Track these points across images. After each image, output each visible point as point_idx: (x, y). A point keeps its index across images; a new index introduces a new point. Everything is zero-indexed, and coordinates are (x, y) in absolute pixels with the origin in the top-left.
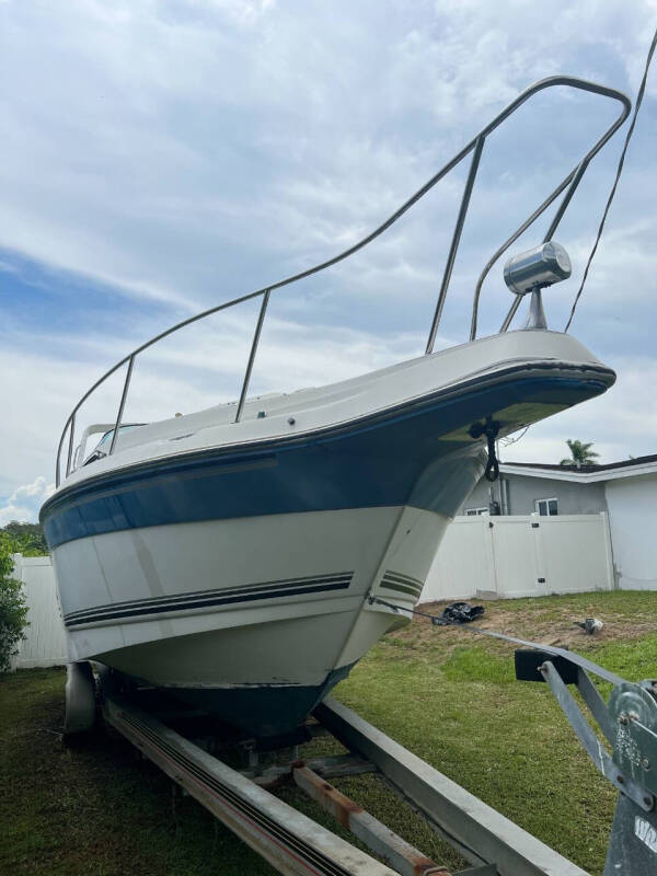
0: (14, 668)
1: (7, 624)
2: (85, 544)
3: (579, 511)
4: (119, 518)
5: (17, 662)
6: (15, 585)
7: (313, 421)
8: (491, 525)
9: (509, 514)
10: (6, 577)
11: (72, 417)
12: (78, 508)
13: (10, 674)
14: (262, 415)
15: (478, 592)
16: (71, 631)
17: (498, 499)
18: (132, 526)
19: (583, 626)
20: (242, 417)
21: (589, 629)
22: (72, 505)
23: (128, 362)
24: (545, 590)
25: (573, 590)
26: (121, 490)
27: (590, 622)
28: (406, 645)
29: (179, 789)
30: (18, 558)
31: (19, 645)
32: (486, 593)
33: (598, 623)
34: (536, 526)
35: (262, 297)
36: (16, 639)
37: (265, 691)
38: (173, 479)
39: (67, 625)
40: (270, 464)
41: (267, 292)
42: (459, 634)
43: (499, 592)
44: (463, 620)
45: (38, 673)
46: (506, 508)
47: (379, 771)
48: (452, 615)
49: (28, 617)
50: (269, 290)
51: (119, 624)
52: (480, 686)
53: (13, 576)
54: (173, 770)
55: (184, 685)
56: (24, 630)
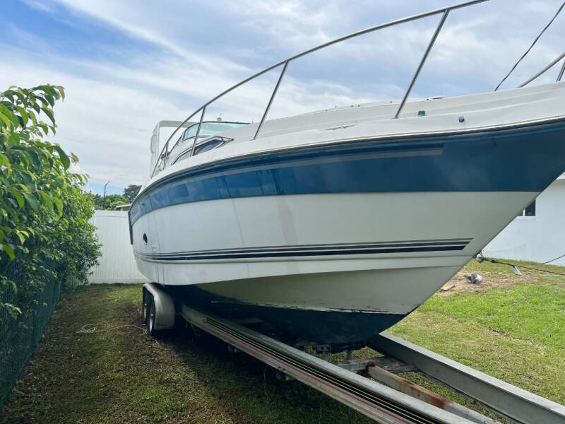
0: (90, 283)
5: (92, 279)
11: (204, 108)
13: (88, 286)
14: (422, 113)
19: (469, 278)
20: (402, 114)
21: (475, 281)
23: (284, 65)
27: (474, 276)
33: (479, 278)
36: (93, 264)
50: (449, 9)
56: (99, 259)
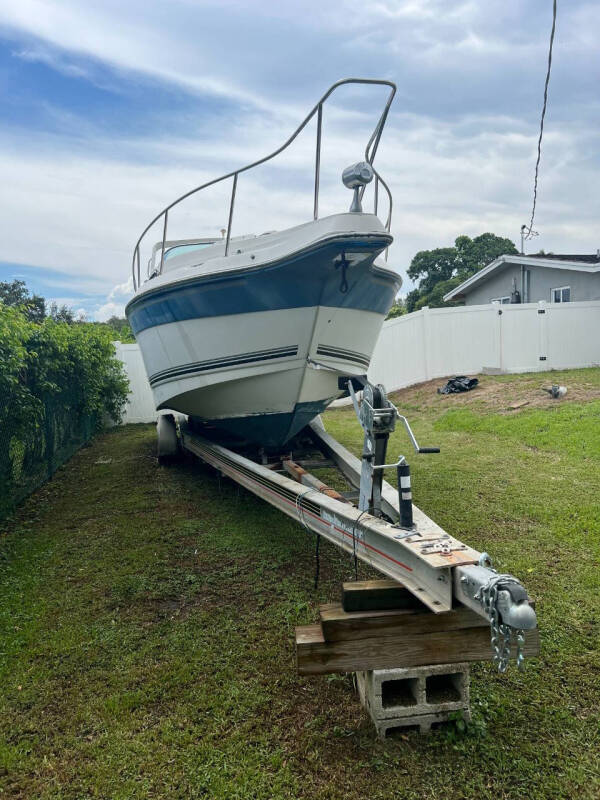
0: (124, 423)
1: (116, 392)
2: (153, 331)
3: (586, 298)
4: (168, 315)
5: (126, 419)
6: (118, 365)
7: (267, 256)
8: (500, 313)
9: (528, 302)
10: (111, 358)
11: (137, 248)
12: (145, 309)
13: (123, 427)
14: (239, 252)
15: (484, 368)
16: (154, 388)
17: (520, 289)
18: (176, 320)
19: (550, 392)
20: (229, 253)
21: (556, 395)
22: (142, 307)
23: (164, 215)
24: (544, 366)
25: (570, 366)
26: (167, 298)
28: (413, 408)
29: (220, 472)
30: (117, 344)
31: (126, 407)
32: (490, 369)
33: (562, 389)
34: (542, 312)
35: (233, 177)
36: (124, 403)
37: (263, 417)
38: (192, 292)
39: (151, 384)
40: (244, 283)
41: (236, 174)
42: (458, 399)
43: (503, 369)
44: (462, 390)
45: (141, 426)
46: (526, 297)
47: (336, 464)
48: (454, 386)
49: (130, 387)
51: (177, 380)
52: (455, 434)
53: (115, 357)
54: (217, 464)
55: (222, 417)
56: (129, 396)
